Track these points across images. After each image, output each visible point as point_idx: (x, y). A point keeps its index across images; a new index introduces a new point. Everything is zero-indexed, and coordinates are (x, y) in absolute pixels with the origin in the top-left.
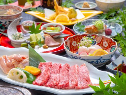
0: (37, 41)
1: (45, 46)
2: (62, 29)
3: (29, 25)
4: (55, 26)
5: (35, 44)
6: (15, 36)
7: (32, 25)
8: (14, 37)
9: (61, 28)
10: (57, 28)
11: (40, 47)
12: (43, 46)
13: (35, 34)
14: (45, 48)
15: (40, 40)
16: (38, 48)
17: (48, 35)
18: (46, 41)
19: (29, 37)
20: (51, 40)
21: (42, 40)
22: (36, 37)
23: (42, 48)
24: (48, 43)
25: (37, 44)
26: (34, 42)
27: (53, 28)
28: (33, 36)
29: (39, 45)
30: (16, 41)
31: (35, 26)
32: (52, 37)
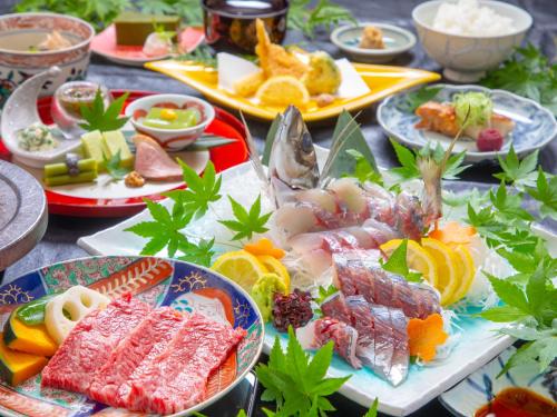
0: (108, 157)
1: (132, 179)
2: (203, 119)
3: (83, 99)
4: (180, 105)
5: (96, 167)
6: (25, 136)
7: (92, 98)
8: (24, 140)
9: (202, 113)
10: (184, 112)
11: (115, 181)
12: (126, 177)
13: (102, 131)
14: (132, 184)
15: (119, 154)
16: (107, 184)
17: (148, 138)
18: (138, 162)
19: (77, 144)
20: (158, 157)
21: (126, 156)
22: (104, 142)
23: (122, 183)
25: (103, 170)
26: (92, 164)
28: (92, 138)
29: (113, 172)
30: (27, 154)
31: (106, 103)
32: (164, 145)
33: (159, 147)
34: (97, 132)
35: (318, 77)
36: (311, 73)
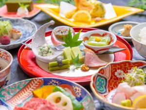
0: (74, 58)
1: (84, 68)
2: (112, 40)
3: (64, 34)
4: (102, 35)
5: (69, 63)
6: (41, 50)
7: (67, 33)
8: (40, 51)
9: (111, 38)
10: (104, 38)
11: (77, 68)
12: (81, 66)
13: (71, 47)
14: (84, 70)
15: (78, 56)
16: (74, 70)
17: (90, 50)
19: (61, 53)
20: (94, 58)
21: (80, 57)
22: (72, 51)
23: (80, 69)
24: (89, 62)
25: (72, 63)
26: (68, 61)
27: (98, 38)
28: (67, 50)
29: (76, 64)
30: (42, 57)
31: (72, 34)
32: (96, 52)
33: (95, 54)
34: (69, 47)
35: (96, 11)
36: (94, 9)
